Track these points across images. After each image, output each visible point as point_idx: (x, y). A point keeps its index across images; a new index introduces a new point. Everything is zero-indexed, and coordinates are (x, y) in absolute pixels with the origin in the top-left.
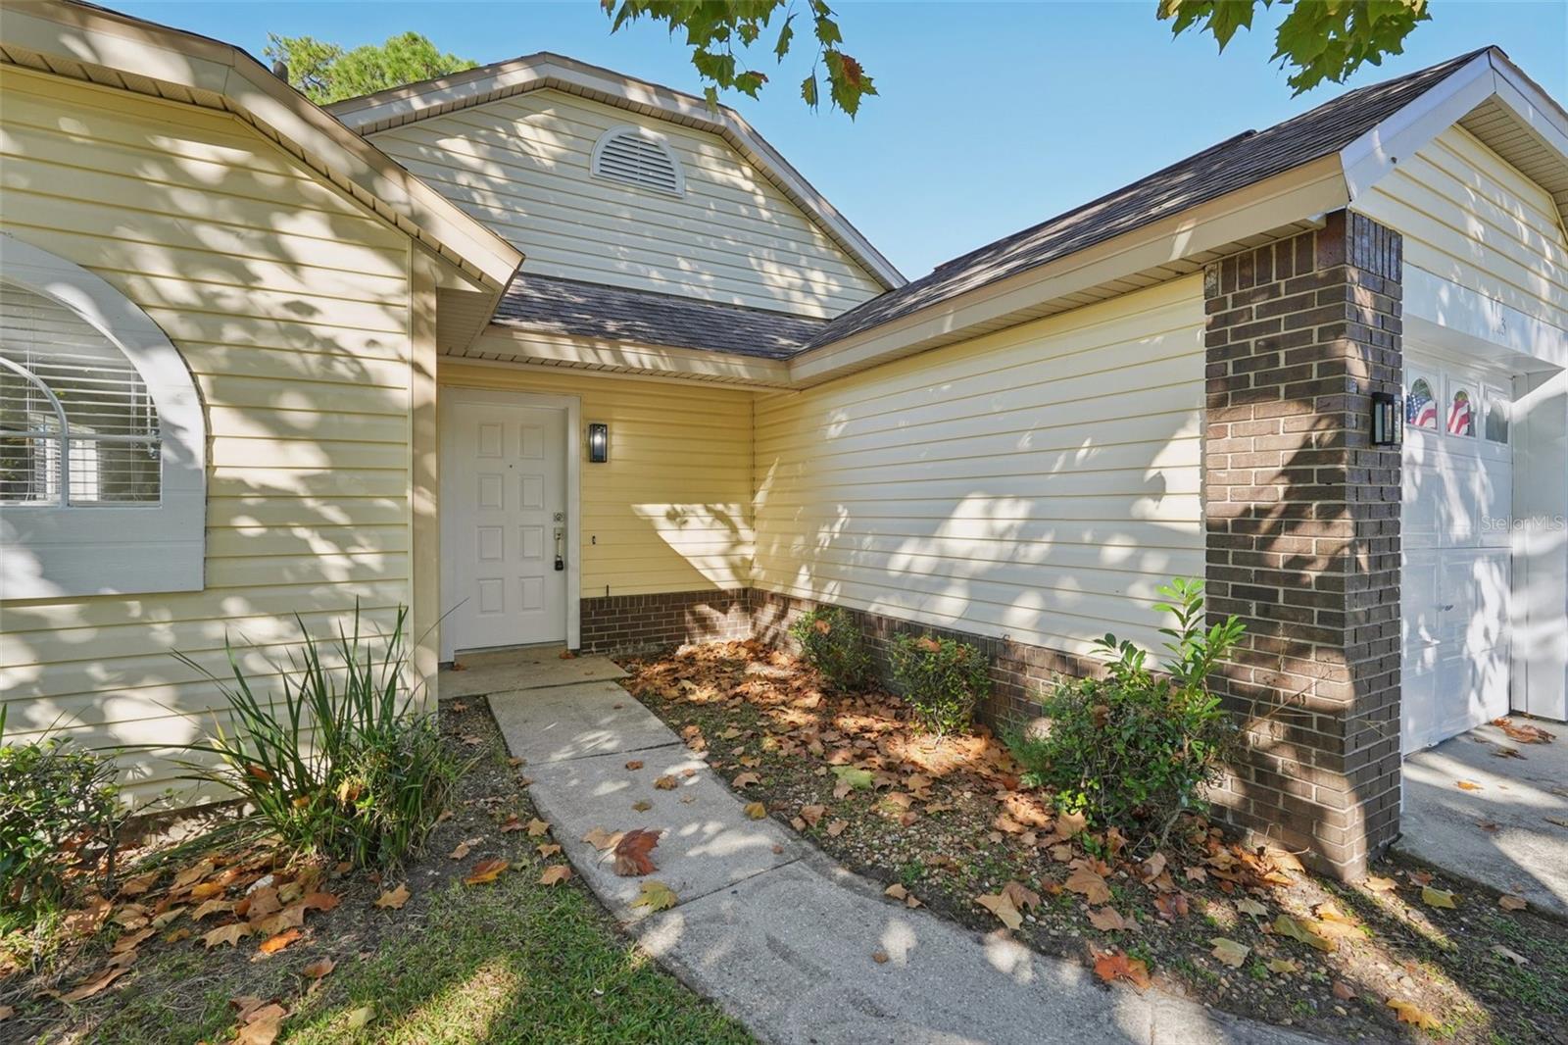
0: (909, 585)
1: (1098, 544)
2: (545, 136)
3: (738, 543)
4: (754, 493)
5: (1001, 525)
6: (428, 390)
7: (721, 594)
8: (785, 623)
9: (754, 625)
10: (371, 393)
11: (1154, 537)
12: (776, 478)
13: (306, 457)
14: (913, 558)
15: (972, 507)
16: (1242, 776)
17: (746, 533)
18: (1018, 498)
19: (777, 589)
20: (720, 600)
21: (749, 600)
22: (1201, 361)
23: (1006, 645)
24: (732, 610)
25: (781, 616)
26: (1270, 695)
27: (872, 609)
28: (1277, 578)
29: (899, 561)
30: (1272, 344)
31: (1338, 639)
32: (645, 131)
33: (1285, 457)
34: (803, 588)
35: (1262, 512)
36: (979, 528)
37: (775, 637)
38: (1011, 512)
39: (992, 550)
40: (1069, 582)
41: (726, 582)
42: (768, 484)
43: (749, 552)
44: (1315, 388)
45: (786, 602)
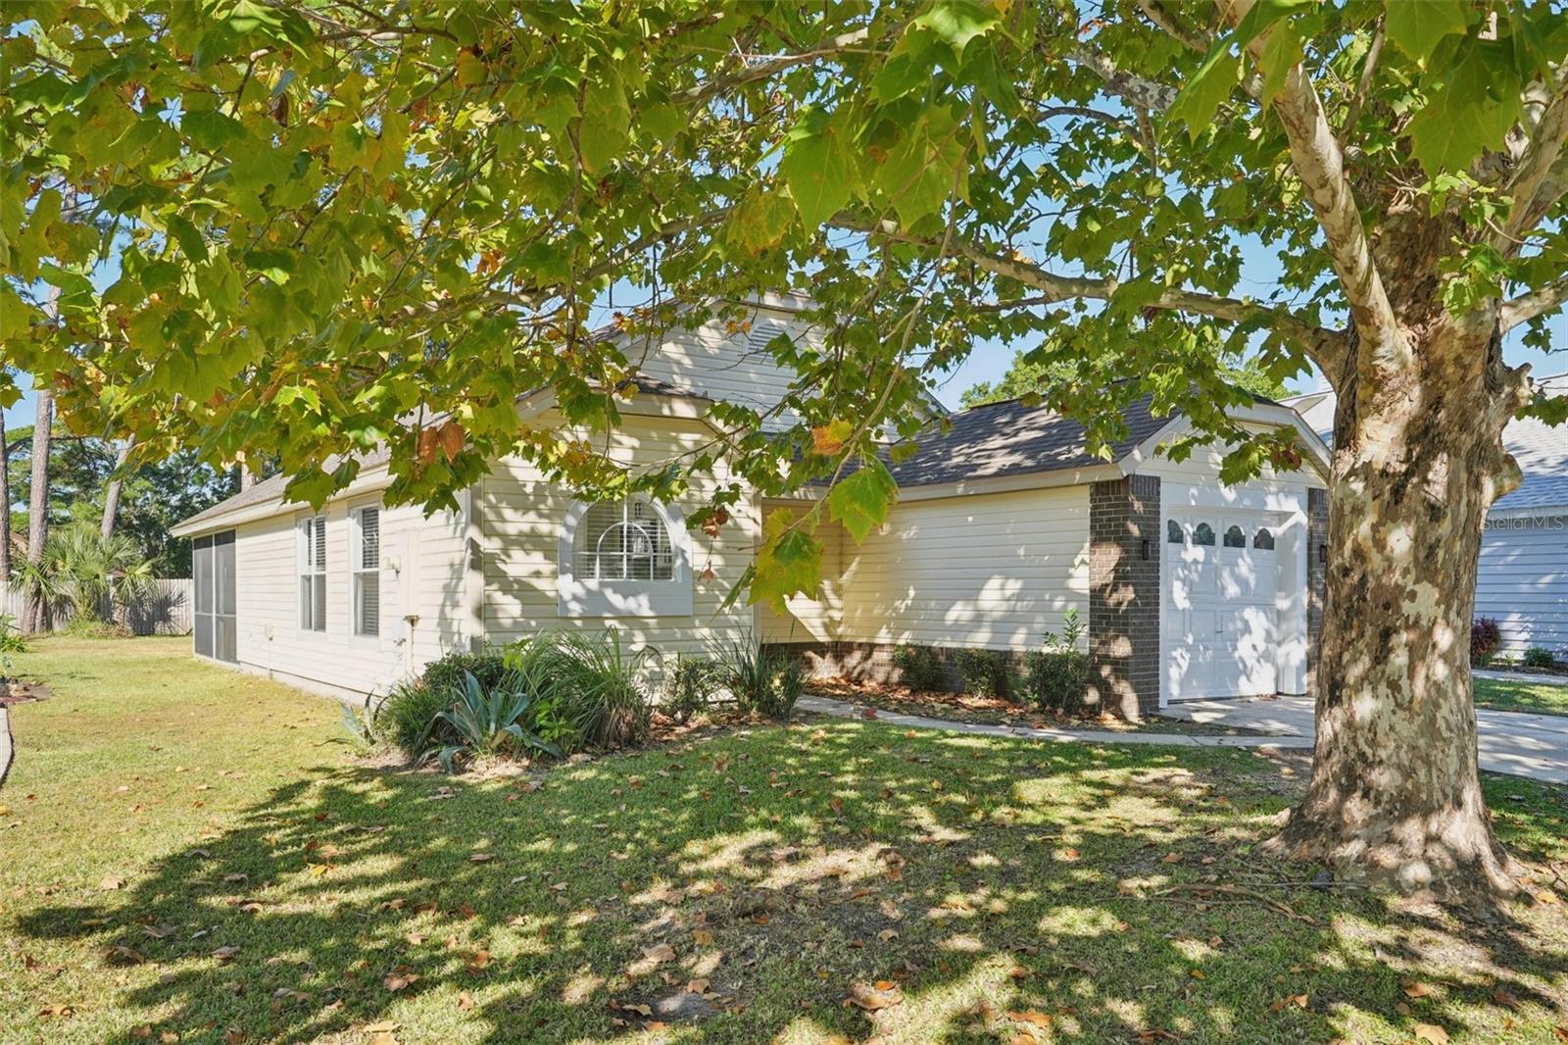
0: (958, 628)
1: (1052, 600)
2: (714, 333)
3: (829, 607)
4: (841, 573)
5: (1008, 593)
6: (759, 530)
7: (822, 645)
8: (870, 662)
9: (843, 667)
10: (738, 533)
11: (1072, 596)
12: (860, 563)
13: (718, 561)
14: (959, 612)
15: (994, 583)
16: (1099, 690)
17: (835, 601)
18: (1017, 579)
19: (864, 640)
20: (821, 649)
21: (839, 650)
22: (1089, 523)
23: (1011, 653)
24: (828, 656)
25: (866, 658)
26: (1107, 656)
27: (935, 644)
28: (1110, 610)
29: (951, 616)
30: (1109, 520)
31: (1126, 631)
32: (774, 322)
33: (1113, 564)
34: (883, 637)
35: (1107, 585)
36: (997, 595)
37: (860, 674)
38: (1014, 586)
39: (1004, 606)
40: (1040, 618)
41: (822, 637)
42: (854, 566)
43: (837, 615)
44: (1121, 538)
45: (870, 648)
